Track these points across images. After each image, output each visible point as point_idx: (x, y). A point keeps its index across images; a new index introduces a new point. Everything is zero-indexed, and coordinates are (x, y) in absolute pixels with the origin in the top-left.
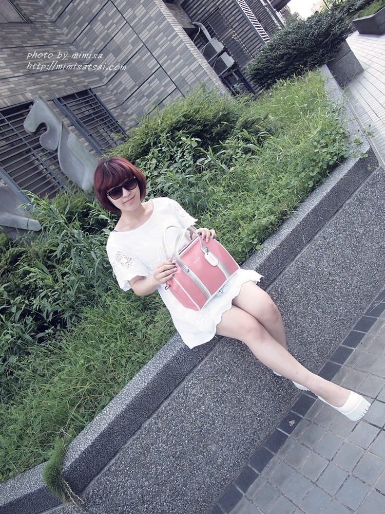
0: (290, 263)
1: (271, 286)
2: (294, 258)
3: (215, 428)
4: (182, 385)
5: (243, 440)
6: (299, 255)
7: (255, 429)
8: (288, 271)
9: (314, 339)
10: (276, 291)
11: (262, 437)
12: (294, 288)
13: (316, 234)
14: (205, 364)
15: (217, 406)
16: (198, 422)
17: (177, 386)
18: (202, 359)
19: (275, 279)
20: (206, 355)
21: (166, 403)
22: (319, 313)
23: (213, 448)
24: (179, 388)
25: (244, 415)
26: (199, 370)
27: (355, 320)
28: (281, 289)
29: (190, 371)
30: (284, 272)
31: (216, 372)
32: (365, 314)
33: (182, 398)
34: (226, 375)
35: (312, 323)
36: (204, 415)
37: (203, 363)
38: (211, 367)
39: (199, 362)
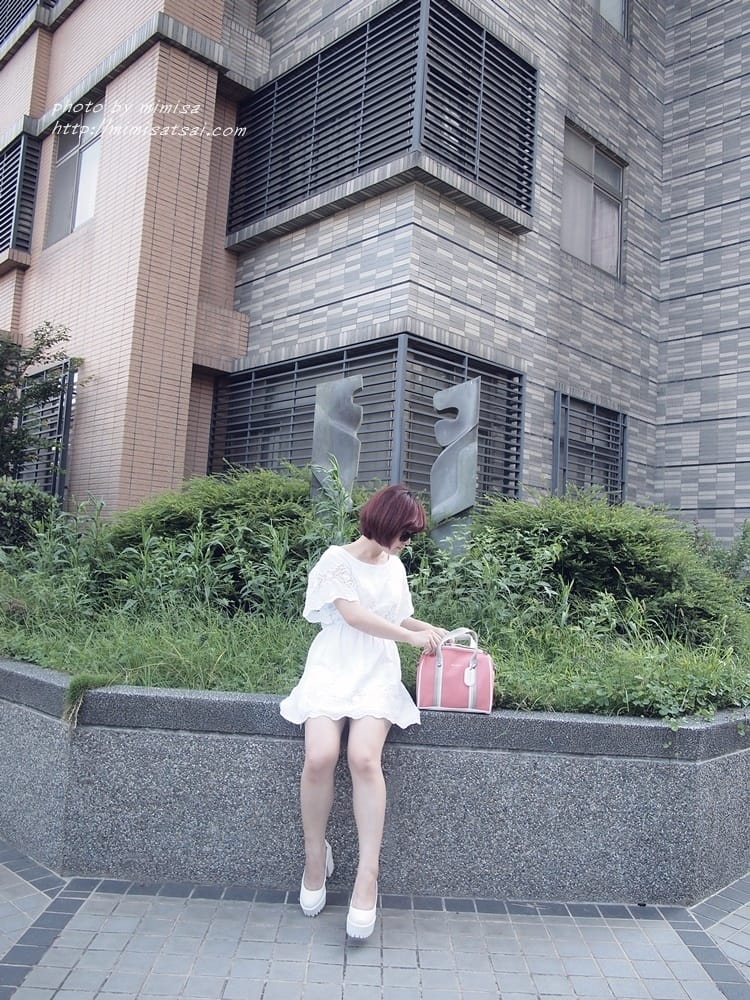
0: (467, 747)
1: (422, 748)
2: (477, 748)
3: (234, 814)
4: (245, 738)
5: (246, 860)
6: (486, 752)
7: (267, 864)
8: (457, 753)
9: (418, 855)
10: (423, 758)
11: (267, 881)
12: (446, 777)
13: (529, 751)
14: (284, 745)
15: (254, 795)
16: (225, 787)
17: (240, 733)
18: (286, 737)
19: (433, 745)
20: (294, 738)
21: (218, 736)
22: (450, 835)
23: (214, 829)
24: (240, 737)
25: (271, 836)
26: (273, 744)
27: (488, 894)
28: (431, 763)
29: (264, 735)
30: (451, 750)
31: (286, 764)
32: (508, 903)
33: (234, 750)
34: (292, 778)
35: (432, 836)
36: (236, 787)
37: (283, 741)
38: (286, 754)
39: (282, 737)
